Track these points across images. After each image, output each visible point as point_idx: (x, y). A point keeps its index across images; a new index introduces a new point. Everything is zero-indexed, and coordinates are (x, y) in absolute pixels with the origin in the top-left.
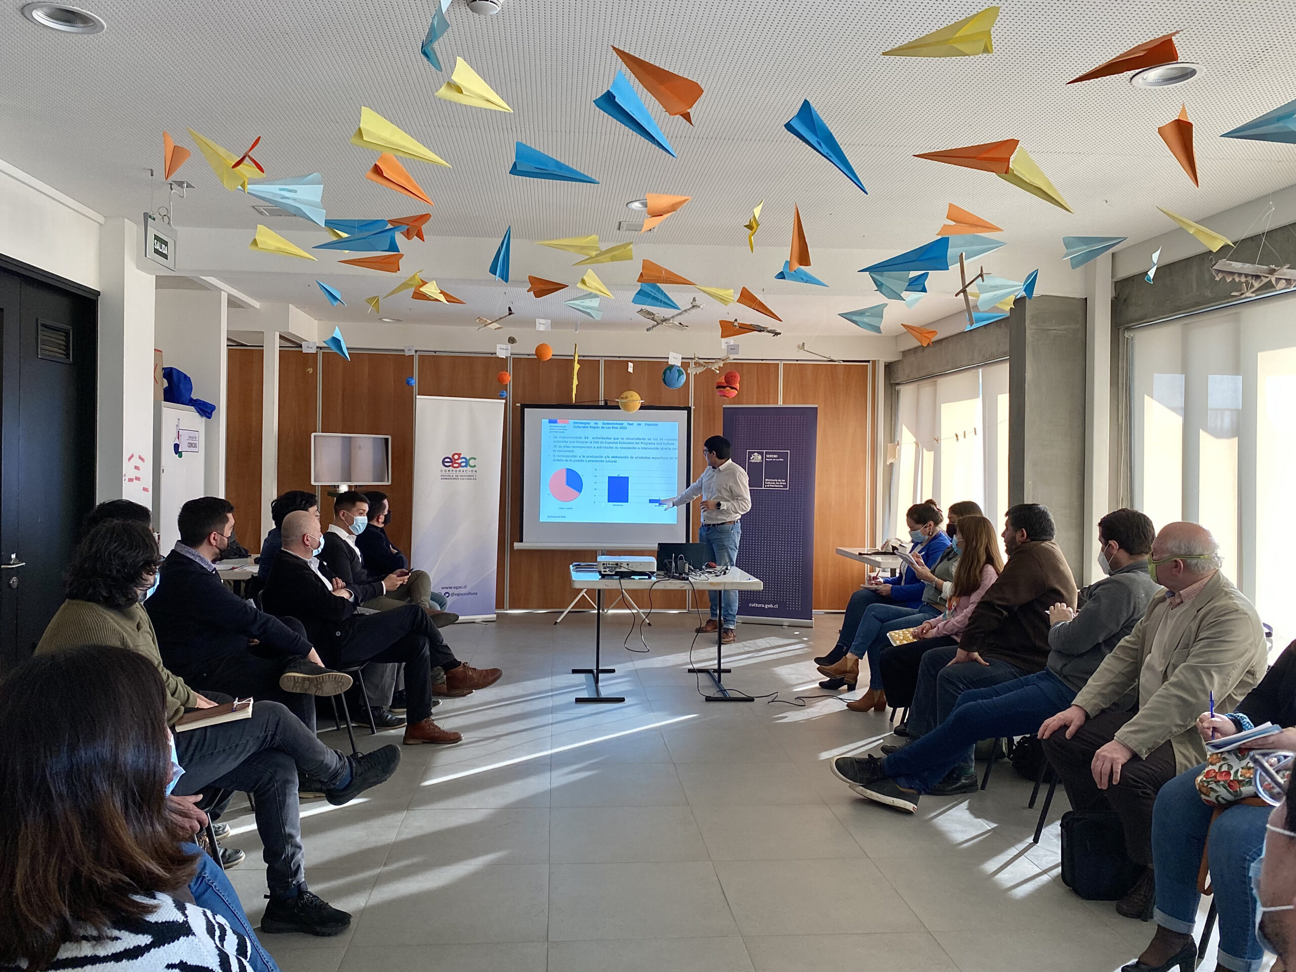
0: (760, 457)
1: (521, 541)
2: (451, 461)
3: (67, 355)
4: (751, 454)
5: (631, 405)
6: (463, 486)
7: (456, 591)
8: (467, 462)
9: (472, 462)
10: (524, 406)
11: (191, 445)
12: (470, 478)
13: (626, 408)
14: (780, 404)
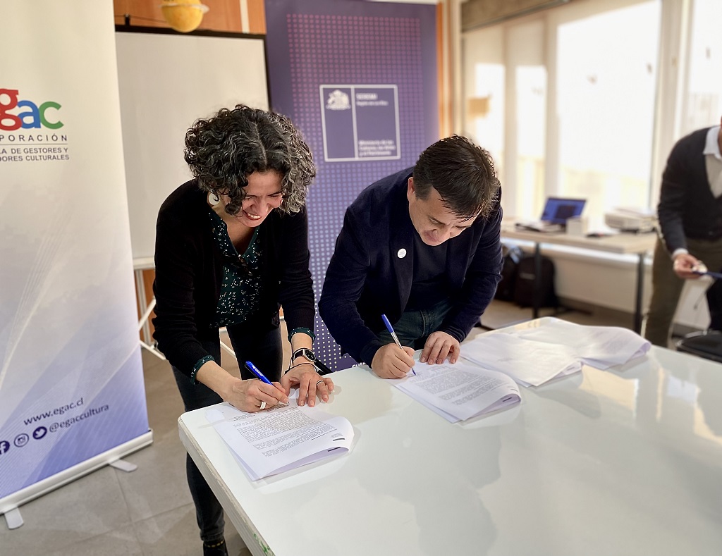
4: (328, 92)
6: (36, 176)
7: (60, 418)
8: (37, 114)
12: (49, 154)
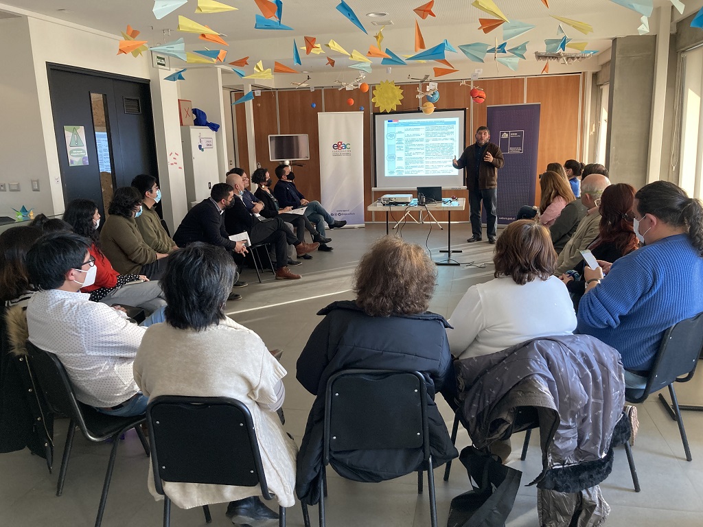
0: (507, 135)
1: (376, 187)
2: (337, 146)
3: (139, 110)
4: (502, 133)
5: (428, 110)
6: (344, 158)
7: (344, 213)
8: (345, 146)
9: (348, 146)
10: (374, 114)
11: (208, 145)
12: (347, 154)
13: (426, 112)
14: (525, 103)
